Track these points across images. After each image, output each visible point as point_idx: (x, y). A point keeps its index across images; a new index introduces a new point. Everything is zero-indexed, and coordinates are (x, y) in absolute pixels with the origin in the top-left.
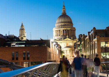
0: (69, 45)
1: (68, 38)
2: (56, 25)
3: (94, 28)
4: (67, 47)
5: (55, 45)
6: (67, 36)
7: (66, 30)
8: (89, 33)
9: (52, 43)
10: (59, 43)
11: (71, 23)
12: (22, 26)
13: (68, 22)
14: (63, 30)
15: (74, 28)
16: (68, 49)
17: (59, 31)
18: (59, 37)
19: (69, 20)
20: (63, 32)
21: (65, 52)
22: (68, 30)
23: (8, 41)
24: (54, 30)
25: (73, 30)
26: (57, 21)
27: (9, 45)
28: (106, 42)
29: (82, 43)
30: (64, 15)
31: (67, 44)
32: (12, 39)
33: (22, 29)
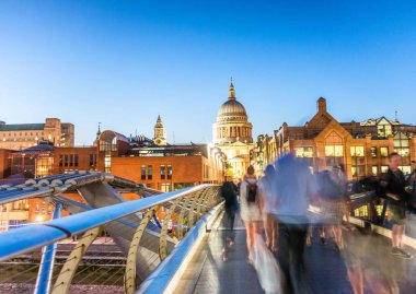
0: (240, 154)
1: (240, 140)
2: (219, 119)
3: (285, 124)
4: (238, 157)
5: (216, 154)
6: (238, 138)
7: (235, 127)
8: (276, 132)
10: (223, 149)
11: (244, 114)
12: (159, 119)
13: (240, 114)
14: (231, 128)
15: (250, 124)
16: (240, 160)
17: (224, 128)
18: (225, 140)
19: (241, 110)
20: (231, 131)
21: (234, 165)
22: (239, 127)
23: (135, 146)
24: (215, 126)
25: (248, 128)
26: (221, 111)
27: (137, 154)
28: (306, 149)
29: (264, 150)
30: (232, 102)
31: (238, 152)
32: (141, 143)
33: (159, 126)
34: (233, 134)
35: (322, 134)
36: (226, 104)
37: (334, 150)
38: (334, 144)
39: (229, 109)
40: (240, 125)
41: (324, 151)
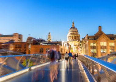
0: (76, 45)
1: (76, 40)
2: (69, 33)
3: (87, 35)
4: (75, 46)
5: (65, 45)
6: (75, 40)
7: (74, 36)
8: (85, 37)
9: (64, 43)
10: (70, 43)
12: (49, 33)
13: (76, 31)
14: (73, 36)
15: (79, 35)
17: (70, 36)
18: (70, 40)
19: (76, 30)
20: (73, 37)
22: (75, 36)
23: (38, 42)
24: (68, 36)
26: (69, 31)
27: (39, 44)
28: (94, 43)
29: (82, 43)
30: (73, 27)
31: (75, 44)
32: (41, 41)
33: (49, 36)
34: (73, 38)
35: (99, 38)
36: (71, 28)
37: (104, 44)
38: (103, 42)
39: (72, 30)
40: (76, 35)
41: (100, 44)
